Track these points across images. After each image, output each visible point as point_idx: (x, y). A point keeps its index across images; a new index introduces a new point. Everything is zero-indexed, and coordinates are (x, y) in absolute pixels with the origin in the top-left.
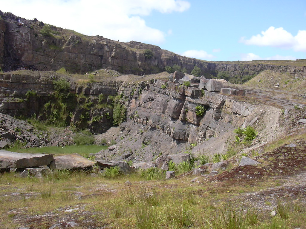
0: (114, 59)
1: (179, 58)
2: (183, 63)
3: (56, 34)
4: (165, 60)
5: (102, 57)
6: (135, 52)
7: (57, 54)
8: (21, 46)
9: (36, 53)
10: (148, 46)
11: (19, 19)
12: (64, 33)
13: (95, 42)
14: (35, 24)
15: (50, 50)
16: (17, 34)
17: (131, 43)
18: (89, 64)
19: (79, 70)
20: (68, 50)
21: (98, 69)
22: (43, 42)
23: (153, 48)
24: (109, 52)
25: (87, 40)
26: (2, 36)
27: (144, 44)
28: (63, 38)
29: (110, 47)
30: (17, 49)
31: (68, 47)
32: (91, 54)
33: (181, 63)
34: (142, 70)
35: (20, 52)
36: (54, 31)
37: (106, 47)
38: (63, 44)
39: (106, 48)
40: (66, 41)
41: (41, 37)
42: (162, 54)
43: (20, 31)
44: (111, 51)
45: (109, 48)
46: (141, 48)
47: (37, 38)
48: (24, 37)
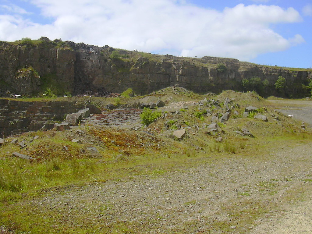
0: (182, 76)
1: (260, 69)
2: (265, 74)
3: (125, 58)
4: (242, 73)
5: (169, 75)
6: (207, 68)
7: (125, 76)
8: (92, 72)
9: (106, 77)
10: (222, 60)
11: (90, 48)
12: (133, 56)
13: (163, 61)
14: (106, 50)
15: (118, 73)
16: (87, 61)
17: (204, 59)
18: (157, 83)
19: (147, 89)
20: (135, 71)
21: (165, 87)
22: (112, 66)
23: (228, 61)
24: (176, 70)
25: (155, 60)
26: (72, 65)
27: (218, 58)
28: (132, 61)
29: (178, 65)
30: (88, 74)
31: (135, 68)
32: (159, 73)
33: (264, 74)
34: (213, 85)
35: (91, 77)
36: (124, 55)
37: (174, 65)
38: (131, 66)
39: (174, 67)
40: (133, 64)
41: (110, 61)
42: (240, 66)
43: (90, 59)
44: (178, 68)
45: (176, 66)
46: (214, 63)
47: (106, 63)
48: (94, 63)
